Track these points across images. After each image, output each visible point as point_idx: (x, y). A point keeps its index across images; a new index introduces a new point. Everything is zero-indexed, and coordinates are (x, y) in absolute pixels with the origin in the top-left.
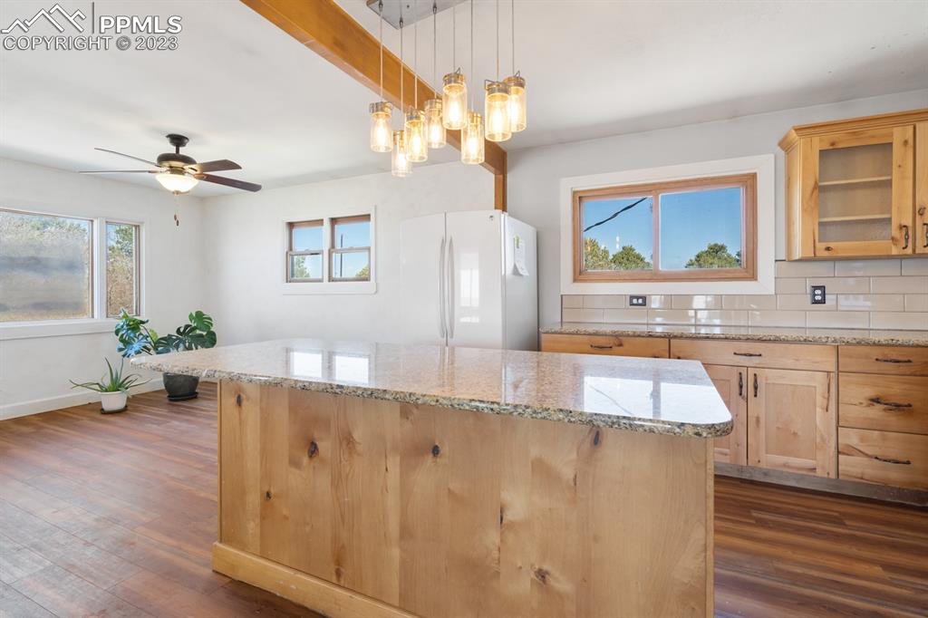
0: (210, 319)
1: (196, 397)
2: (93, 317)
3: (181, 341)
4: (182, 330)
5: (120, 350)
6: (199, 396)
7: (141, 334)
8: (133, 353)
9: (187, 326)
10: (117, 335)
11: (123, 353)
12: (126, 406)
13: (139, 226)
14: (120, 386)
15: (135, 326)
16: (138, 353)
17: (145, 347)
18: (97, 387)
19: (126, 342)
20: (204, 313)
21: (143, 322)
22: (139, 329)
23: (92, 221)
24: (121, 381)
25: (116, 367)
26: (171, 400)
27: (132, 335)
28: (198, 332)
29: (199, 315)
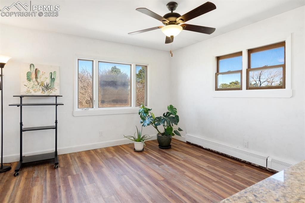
0: (176, 109)
1: (170, 148)
2: (131, 106)
3: (165, 120)
4: (165, 114)
5: (142, 122)
6: (172, 147)
7: (149, 116)
8: (146, 125)
9: (168, 113)
10: (139, 114)
11: (142, 124)
12: (143, 149)
13: (147, 66)
14: (141, 139)
15: (147, 111)
16: (148, 125)
17: (151, 122)
18: (132, 138)
19: (143, 119)
20: (173, 106)
21: (150, 110)
22: (148, 113)
23: (131, 65)
24: (141, 137)
25: (140, 130)
26: (160, 148)
27: (145, 115)
28: (171, 115)
29: (171, 107)
